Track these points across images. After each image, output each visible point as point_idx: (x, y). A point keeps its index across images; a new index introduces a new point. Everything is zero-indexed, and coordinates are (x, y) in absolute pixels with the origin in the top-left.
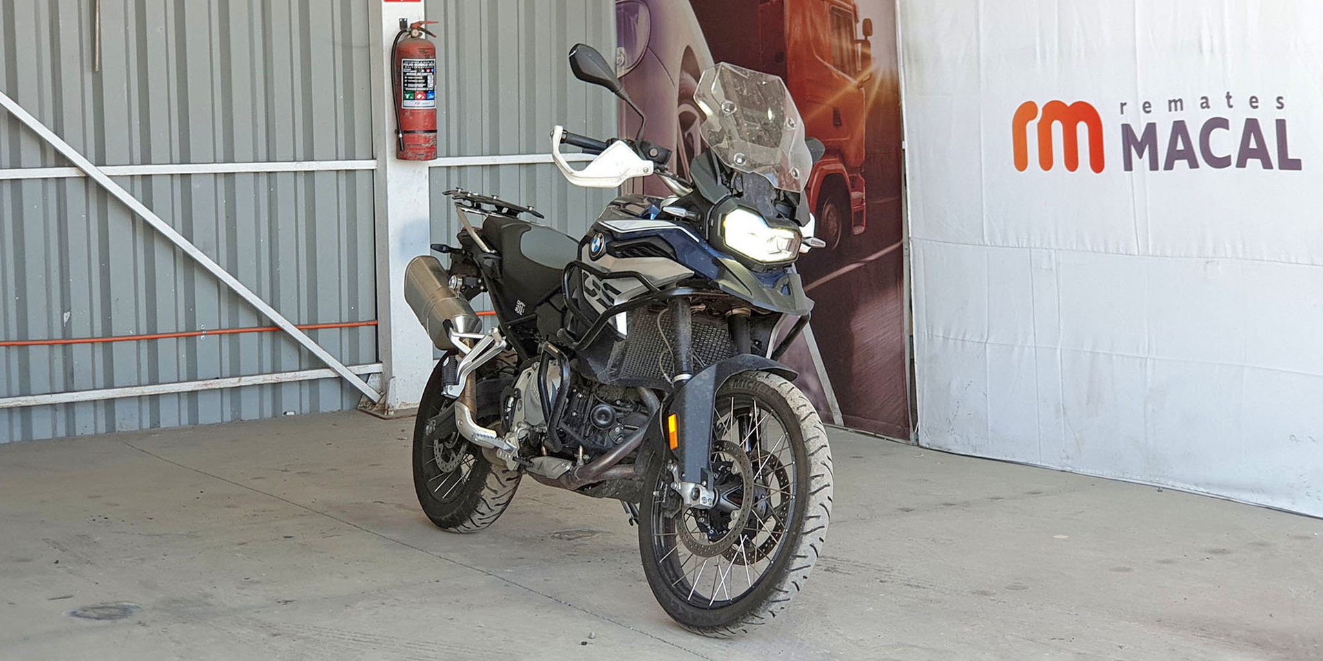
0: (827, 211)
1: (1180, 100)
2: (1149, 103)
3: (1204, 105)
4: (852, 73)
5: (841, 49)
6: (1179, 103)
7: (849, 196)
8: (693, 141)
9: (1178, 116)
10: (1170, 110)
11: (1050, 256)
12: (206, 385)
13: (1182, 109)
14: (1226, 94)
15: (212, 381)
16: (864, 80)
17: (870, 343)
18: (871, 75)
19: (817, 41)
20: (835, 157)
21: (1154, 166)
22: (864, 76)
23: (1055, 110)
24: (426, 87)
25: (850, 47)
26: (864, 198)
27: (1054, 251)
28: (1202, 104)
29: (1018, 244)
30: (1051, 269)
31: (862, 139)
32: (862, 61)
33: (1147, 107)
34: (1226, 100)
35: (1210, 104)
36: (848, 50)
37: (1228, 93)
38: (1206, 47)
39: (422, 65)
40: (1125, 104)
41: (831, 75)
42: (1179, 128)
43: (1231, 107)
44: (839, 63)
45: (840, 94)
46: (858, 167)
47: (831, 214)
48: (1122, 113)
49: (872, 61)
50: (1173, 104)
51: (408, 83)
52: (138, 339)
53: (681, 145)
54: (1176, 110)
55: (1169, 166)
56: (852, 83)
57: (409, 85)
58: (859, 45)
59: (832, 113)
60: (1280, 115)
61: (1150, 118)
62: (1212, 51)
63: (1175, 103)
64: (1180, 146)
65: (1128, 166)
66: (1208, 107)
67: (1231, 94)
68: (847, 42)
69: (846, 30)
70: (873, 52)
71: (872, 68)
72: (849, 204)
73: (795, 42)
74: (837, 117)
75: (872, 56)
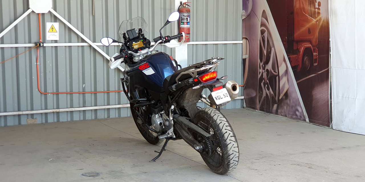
4: (314, 17)
5: (311, 10)
7: (312, 54)
8: (265, 38)
12: (123, 106)
15: (125, 105)
16: (318, 20)
17: (318, 98)
18: (320, 18)
19: (304, 8)
20: (309, 43)
22: (318, 18)
24: (187, 21)
25: (314, 10)
26: (317, 55)
31: (317, 37)
32: (317, 14)
36: (313, 11)
39: (186, 15)
41: (308, 18)
44: (310, 14)
45: (310, 24)
46: (315, 46)
47: (307, 59)
51: (182, 20)
52: (104, 92)
53: (261, 39)
56: (314, 21)
57: (183, 20)
58: (317, 9)
68: (313, 8)
69: (313, 5)
70: (321, 11)
71: (320, 16)
72: (313, 57)
73: (297, 9)
74: (309, 31)
75: (321, 13)
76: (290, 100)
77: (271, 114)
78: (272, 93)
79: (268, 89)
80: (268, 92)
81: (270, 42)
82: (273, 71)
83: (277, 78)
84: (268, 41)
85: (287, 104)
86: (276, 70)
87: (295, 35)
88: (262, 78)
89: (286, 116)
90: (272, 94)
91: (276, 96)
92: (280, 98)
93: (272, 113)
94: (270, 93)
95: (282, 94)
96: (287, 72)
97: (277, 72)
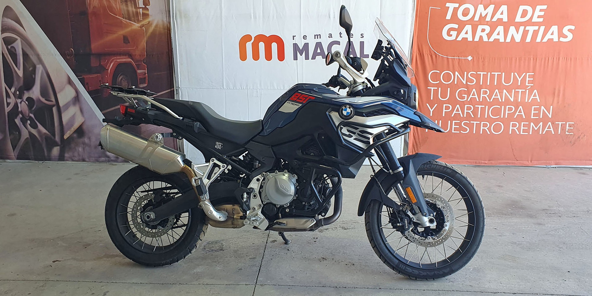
0: (120, 78)
1: (320, 35)
2: (306, 36)
3: (330, 37)
4: (136, 21)
5: (128, 11)
6: (319, 36)
7: (136, 72)
8: (15, 50)
9: (319, 40)
10: (315, 38)
11: (257, 92)
13: (320, 38)
14: (339, 33)
16: (144, 24)
17: (152, 129)
18: (149, 22)
19: (111, 8)
20: (126, 56)
21: (307, 58)
22: (145, 22)
23: (260, 38)
25: (134, 10)
26: (146, 72)
27: (259, 90)
28: (329, 36)
29: (241, 88)
30: (258, 96)
31: (144, 49)
32: (143, 16)
33: (305, 37)
34: (339, 35)
35: (332, 36)
36: (133, 12)
37: (340, 32)
38: (332, 16)
40: (295, 36)
41: (122, 22)
42: (319, 45)
43: (341, 37)
44: (127, 17)
45: (129, 29)
46: (142, 60)
47: (123, 79)
48: (293, 39)
49: (150, 16)
50: (316, 36)
53: (5, 51)
54: (318, 38)
55: (314, 58)
56: (136, 26)
58: (141, 9)
59: (123, 38)
60: (362, 40)
61: (306, 41)
62: (334, 18)
63: (317, 36)
64: (319, 51)
65: (296, 58)
66: (332, 37)
67: (341, 33)
68: (132, 7)
69: (131, 3)
70: (150, 12)
71: (150, 19)
72: (137, 75)
73: (94, 7)
74: (126, 39)
75: (150, 14)
76: (89, 138)
77: (45, 162)
78: (44, 130)
79: (35, 126)
80: (34, 131)
81: (31, 56)
82: (43, 100)
83: (54, 109)
84: (25, 55)
85: (84, 143)
86: (50, 97)
87: (93, 46)
88: (15, 111)
89: (84, 160)
90: (45, 133)
91: (54, 136)
92: (66, 137)
93: (50, 159)
94: (39, 132)
95: (69, 132)
96: (77, 99)
97: (53, 99)
